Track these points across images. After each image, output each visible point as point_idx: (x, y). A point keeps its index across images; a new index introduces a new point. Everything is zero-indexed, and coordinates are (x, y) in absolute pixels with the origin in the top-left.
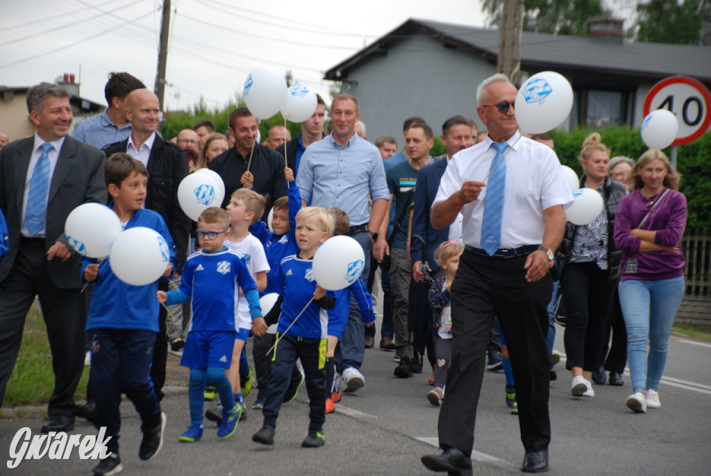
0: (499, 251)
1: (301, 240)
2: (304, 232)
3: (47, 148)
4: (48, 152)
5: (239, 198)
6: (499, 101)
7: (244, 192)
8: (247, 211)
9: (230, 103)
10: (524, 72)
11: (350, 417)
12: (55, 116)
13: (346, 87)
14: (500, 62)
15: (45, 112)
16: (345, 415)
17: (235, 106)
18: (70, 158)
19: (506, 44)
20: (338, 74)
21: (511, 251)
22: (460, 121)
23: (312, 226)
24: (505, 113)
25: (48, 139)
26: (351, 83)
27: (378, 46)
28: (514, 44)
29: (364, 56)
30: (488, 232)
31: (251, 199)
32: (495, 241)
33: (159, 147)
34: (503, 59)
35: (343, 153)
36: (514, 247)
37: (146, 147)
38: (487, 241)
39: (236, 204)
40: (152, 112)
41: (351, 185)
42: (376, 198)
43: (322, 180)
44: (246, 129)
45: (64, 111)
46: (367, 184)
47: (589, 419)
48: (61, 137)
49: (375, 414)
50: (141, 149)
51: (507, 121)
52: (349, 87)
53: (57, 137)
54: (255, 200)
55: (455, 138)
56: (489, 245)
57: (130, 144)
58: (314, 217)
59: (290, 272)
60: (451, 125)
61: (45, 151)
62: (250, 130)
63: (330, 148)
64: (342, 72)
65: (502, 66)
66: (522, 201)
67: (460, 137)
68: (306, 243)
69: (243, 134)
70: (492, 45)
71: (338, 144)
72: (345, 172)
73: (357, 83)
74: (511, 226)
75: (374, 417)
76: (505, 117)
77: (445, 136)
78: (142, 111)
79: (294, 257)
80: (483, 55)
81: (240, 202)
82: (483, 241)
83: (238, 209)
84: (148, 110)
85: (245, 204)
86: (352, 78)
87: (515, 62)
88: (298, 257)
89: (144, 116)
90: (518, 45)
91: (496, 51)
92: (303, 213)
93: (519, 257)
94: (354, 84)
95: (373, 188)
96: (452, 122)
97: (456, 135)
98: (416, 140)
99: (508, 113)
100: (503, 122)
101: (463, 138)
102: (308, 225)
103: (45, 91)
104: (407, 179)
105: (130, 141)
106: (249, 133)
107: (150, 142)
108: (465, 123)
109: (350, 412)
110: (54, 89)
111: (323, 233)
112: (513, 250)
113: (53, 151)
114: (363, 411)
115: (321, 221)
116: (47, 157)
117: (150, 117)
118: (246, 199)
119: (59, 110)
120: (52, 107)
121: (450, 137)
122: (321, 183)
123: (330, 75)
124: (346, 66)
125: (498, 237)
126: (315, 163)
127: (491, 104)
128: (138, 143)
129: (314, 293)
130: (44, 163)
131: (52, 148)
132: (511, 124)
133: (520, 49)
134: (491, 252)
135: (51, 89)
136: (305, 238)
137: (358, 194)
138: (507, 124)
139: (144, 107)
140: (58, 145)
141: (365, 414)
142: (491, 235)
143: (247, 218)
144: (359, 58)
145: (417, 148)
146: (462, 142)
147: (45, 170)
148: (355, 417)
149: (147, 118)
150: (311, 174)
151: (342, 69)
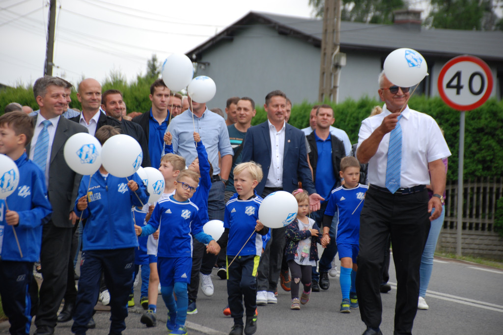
0: (399, 190)
1: (238, 189)
2: (239, 183)
3: (47, 123)
4: (47, 127)
5: (167, 162)
6: (391, 86)
7: (170, 157)
8: (174, 170)
9: (107, 80)
10: (342, 54)
11: (205, 334)
12: (54, 100)
13: (201, 67)
14: (323, 46)
15: (48, 96)
17: (110, 84)
18: (64, 132)
19: (328, 31)
20: (194, 57)
21: (407, 189)
22: (278, 94)
23: (244, 178)
24: (396, 94)
25: (47, 118)
26: (204, 64)
27: (225, 33)
28: (334, 31)
29: (214, 42)
30: (391, 177)
31: (175, 161)
32: (396, 183)
33: (103, 121)
34: (326, 43)
35: (200, 122)
36: (410, 187)
37: (94, 121)
38: (390, 183)
39: (165, 166)
40: (94, 94)
41: (210, 146)
42: (223, 155)
43: (186, 143)
44: (114, 103)
45: (61, 96)
46: (217, 145)
48: (58, 115)
50: (90, 123)
51: (397, 99)
52: (203, 67)
53: (55, 116)
54: (179, 161)
55: (273, 106)
56: (392, 186)
57: (82, 119)
58: (245, 172)
59: (234, 210)
60: (271, 97)
61: (46, 126)
62: (118, 103)
63: (189, 120)
64: (197, 55)
65: (325, 49)
66: (415, 156)
67: (277, 106)
68: (242, 191)
69: (112, 107)
70: (316, 32)
71: (196, 115)
72: (203, 136)
73: (209, 64)
74: (406, 173)
76: (396, 96)
77: (267, 105)
78: (87, 94)
79: (236, 199)
80: (310, 41)
81: (168, 164)
82: (386, 183)
83: (167, 169)
84: (91, 93)
85: (172, 165)
86: (204, 60)
87: (335, 45)
88: (239, 199)
89: (88, 97)
90: (337, 32)
91: (320, 37)
92: (237, 169)
93: (411, 194)
94: (207, 64)
95: (222, 147)
96: (272, 95)
97: (275, 103)
98: (245, 109)
99: (398, 94)
100: (395, 100)
101: (280, 106)
102: (241, 178)
103: (49, 81)
104: (235, 139)
105: (82, 117)
106: (117, 105)
107: (96, 117)
108: (281, 95)
110: (55, 80)
111: (254, 181)
112: (408, 189)
113: (51, 126)
115: (251, 173)
116: (47, 130)
117: (93, 98)
118: (172, 162)
119: (58, 96)
120: (53, 93)
121: (270, 106)
122: (186, 145)
124: (200, 50)
125: (398, 180)
126: (180, 130)
127: (386, 88)
128: (87, 119)
129: (256, 227)
130: (45, 134)
131: (51, 124)
132: (401, 101)
133: (339, 35)
134: (393, 191)
135: (52, 80)
136: (240, 187)
137: (213, 152)
138: (398, 101)
139: (88, 91)
140: (55, 121)
142: (393, 179)
143: (174, 175)
144: (210, 44)
145: (246, 115)
146: (278, 109)
147: (45, 140)
148: (210, 334)
149: (91, 98)
150: (177, 139)
151: (197, 52)
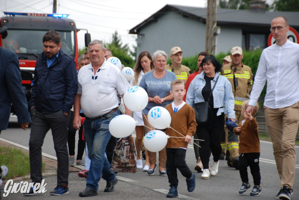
10: (218, 27)
11: (126, 182)
14: (207, 22)
16: (124, 181)
19: (210, 14)
20: (135, 31)
26: (141, 35)
27: (153, 17)
28: (213, 14)
34: (209, 21)
47: (234, 179)
49: (138, 181)
52: (140, 37)
64: (137, 30)
65: (208, 25)
70: (204, 15)
73: (144, 35)
75: (137, 182)
80: (201, 20)
86: (141, 32)
87: (214, 22)
90: (215, 14)
91: (206, 18)
109: (127, 180)
114: (133, 180)
123: (132, 32)
124: (139, 27)
133: (216, 16)
141: (134, 181)
148: (129, 182)
151: (137, 28)
